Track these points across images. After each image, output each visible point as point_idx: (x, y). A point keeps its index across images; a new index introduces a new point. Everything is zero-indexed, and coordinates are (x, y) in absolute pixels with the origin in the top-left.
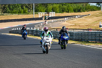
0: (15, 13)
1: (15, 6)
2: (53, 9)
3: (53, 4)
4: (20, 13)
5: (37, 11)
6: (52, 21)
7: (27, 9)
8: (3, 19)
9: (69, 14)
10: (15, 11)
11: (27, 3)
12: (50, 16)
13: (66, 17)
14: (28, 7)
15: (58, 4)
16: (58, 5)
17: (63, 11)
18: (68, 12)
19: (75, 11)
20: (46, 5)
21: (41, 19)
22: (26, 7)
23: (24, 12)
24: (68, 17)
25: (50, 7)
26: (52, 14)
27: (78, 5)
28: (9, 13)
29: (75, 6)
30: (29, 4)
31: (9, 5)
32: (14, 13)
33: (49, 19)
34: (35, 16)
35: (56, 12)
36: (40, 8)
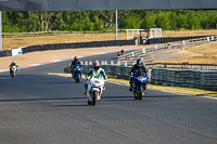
0: (77, 30)
1: (76, 16)
2: (157, 22)
3: (157, 11)
4: (86, 29)
5: (122, 26)
6: (156, 46)
7: (102, 21)
8: (51, 42)
9: (192, 33)
10: (76, 25)
11: (101, 9)
12: (151, 37)
13: (185, 38)
14: (104, 18)
15: (167, 10)
16: (168, 14)
17: (179, 27)
18: (190, 28)
19: (204, 26)
20: (141, 14)
21: (131, 42)
22: (99, 17)
23: (97, 29)
24: (188, 38)
25: (151, 18)
26: (156, 33)
27: (211, 13)
28: (64, 29)
29: (204, 16)
30: (107, 12)
31: (64, 13)
32: (74, 30)
33: (148, 42)
34: (118, 36)
35: (164, 29)
36: (130, 20)
